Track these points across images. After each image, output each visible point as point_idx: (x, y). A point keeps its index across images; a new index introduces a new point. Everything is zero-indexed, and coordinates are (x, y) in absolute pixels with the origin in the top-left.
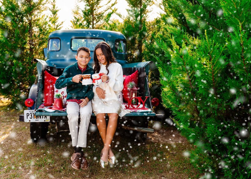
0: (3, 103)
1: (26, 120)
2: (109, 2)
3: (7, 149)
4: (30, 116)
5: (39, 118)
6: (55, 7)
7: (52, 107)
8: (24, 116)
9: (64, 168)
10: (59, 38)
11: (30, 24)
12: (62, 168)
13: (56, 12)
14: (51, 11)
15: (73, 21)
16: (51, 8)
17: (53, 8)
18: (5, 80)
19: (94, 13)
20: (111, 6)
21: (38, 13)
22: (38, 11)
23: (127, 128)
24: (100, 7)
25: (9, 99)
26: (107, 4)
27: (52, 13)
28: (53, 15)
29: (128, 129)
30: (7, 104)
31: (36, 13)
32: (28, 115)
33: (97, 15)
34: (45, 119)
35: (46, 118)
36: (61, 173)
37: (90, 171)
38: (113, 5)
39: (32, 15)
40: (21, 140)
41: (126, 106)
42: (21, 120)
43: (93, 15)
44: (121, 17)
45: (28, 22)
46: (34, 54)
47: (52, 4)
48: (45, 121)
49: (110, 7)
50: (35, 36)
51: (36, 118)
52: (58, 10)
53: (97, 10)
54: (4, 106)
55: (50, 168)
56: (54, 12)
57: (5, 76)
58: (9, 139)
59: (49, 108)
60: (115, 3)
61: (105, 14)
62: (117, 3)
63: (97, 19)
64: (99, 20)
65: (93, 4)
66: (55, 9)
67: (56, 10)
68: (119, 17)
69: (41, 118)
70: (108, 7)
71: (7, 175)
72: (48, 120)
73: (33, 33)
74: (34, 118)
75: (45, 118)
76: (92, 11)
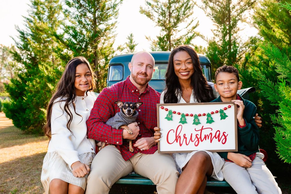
6: (132, 42)
11: (95, 53)
13: (133, 47)
14: (129, 46)
16: (128, 43)
17: (130, 43)
19: (171, 39)
20: (191, 29)
22: (105, 38)
24: (179, 31)
26: (186, 28)
27: (129, 48)
28: (131, 50)
31: (102, 40)
33: (174, 41)
38: (194, 28)
39: (98, 43)
43: (170, 42)
44: (204, 38)
47: (129, 39)
50: (100, 66)
52: (135, 45)
53: (174, 35)
56: (131, 47)
60: (196, 26)
62: (198, 25)
63: (175, 45)
65: (169, 28)
66: (133, 43)
67: (133, 45)
68: (201, 38)
70: (188, 31)
73: (98, 64)
76: (168, 36)
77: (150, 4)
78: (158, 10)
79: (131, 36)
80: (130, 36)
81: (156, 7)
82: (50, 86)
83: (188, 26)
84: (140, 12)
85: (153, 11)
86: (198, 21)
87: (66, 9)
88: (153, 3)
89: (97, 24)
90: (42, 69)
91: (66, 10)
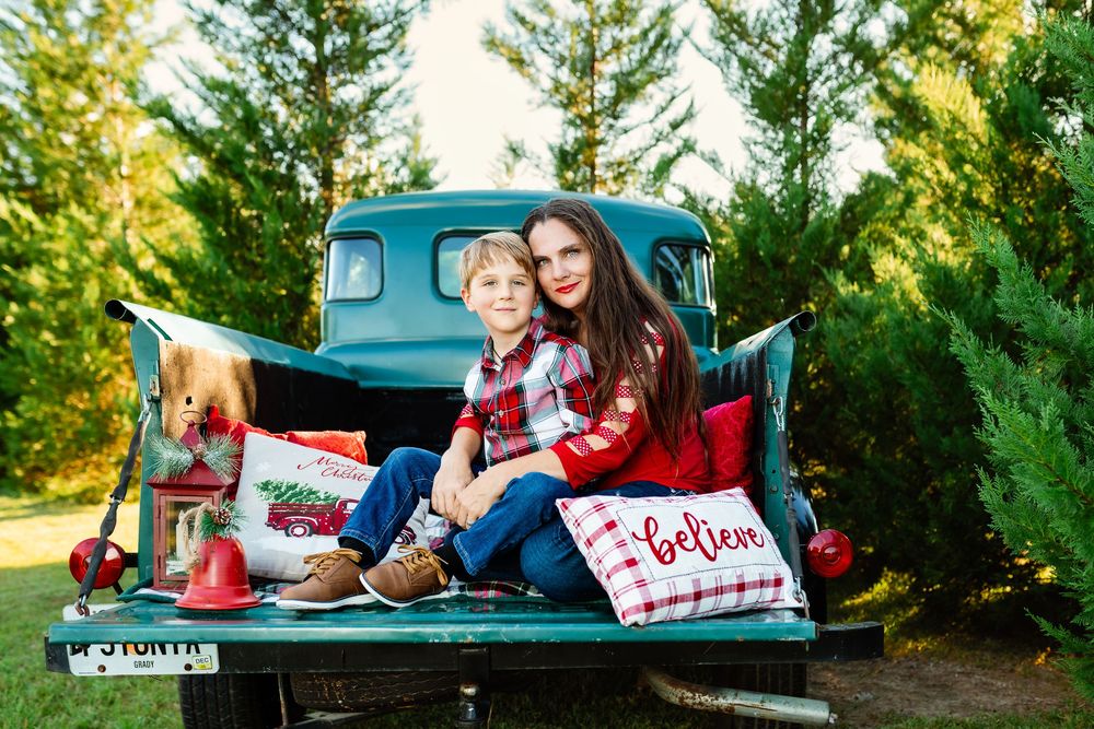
1: (81, 666)
2: (661, 113)
5: (154, 653)
6: (420, 146)
19: (598, 158)
23: (682, 699)
24: (626, 130)
26: (651, 121)
29: (689, 701)
31: (351, 145)
33: (609, 166)
34: (192, 659)
35: (198, 652)
38: (675, 126)
43: (593, 168)
48: (188, 667)
49: (664, 135)
51: (139, 654)
61: (650, 162)
62: (692, 115)
65: (591, 117)
68: (712, 168)
69: (164, 652)
70: (656, 134)
72: (207, 660)
74: (125, 653)
75: (188, 652)
77: (522, 21)
78: (552, 44)
79: (415, 122)
81: (546, 33)
83: (656, 117)
84: (482, 43)
85: (534, 47)
86: (693, 103)
87: (208, 12)
88: (530, 15)
89: (331, 82)
91: (205, 16)
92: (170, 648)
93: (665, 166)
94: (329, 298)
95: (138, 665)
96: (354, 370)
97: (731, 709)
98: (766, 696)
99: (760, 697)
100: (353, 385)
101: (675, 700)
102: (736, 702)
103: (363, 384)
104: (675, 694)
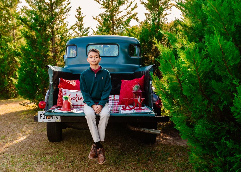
0: (29, 107)
1: (40, 120)
2: (129, 7)
3: (27, 147)
4: (43, 117)
7: (61, 108)
8: (38, 117)
9: (72, 165)
10: (75, 45)
11: (53, 32)
12: (71, 164)
14: (77, 18)
15: (99, 26)
16: (77, 15)
17: (79, 15)
18: (30, 86)
19: (114, 19)
20: (130, 10)
21: (60, 21)
23: (134, 129)
24: (120, 12)
25: (35, 103)
26: (126, 9)
27: (78, 20)
29: (135, 130)
30: (33, 108)
31: (58, 21)
32: (41, 116)
33: (117, 20)
34: (56, 120)
35: (57, 119)
36: (69, 169)
37: (95, 168)
38: (133, 9)
39: (54, 24)
40: (40, 140)
41: (123, 107)
42: (36, 121)
43: (113, 21)
45: (51, 31)
46: (57, 61)
48: (56, 121)
49: (130, 12)
50: (57, 43)
51: (49, 119)
52: (83, 17)
53: (116, 16)
54: (30, 110)
55: (60, 164)
57: (30, 82)
58: (30, 139)
59: (59, 109)
61: (125, 19)
62: (136, 7)
63: (117, 24)
64: (119, 26)
66: (81, 15)
67: (81, 17)
69: (52, 119)
70: (128, 12)
71: (24, 169)
72: (59, 120)
73: (55, 41)
74: (47, 119)
76: (112, 16)
80: (78, 9)
82: (17, 59)
83: (127, 8)
86: (136, 4)
89: (54, 8)
90: (10, 46)
92: (53, 116)
93: (128, 20)
94: (67, 57)
95: (48, 121)
96: (71, 70)
97: (143, 131)
98: (149, 129)
99: (148, 129)
100: (71, 73)
101: (133, 130)
102: (144, 130)
103: (73, 73)
104: (133, 129)
